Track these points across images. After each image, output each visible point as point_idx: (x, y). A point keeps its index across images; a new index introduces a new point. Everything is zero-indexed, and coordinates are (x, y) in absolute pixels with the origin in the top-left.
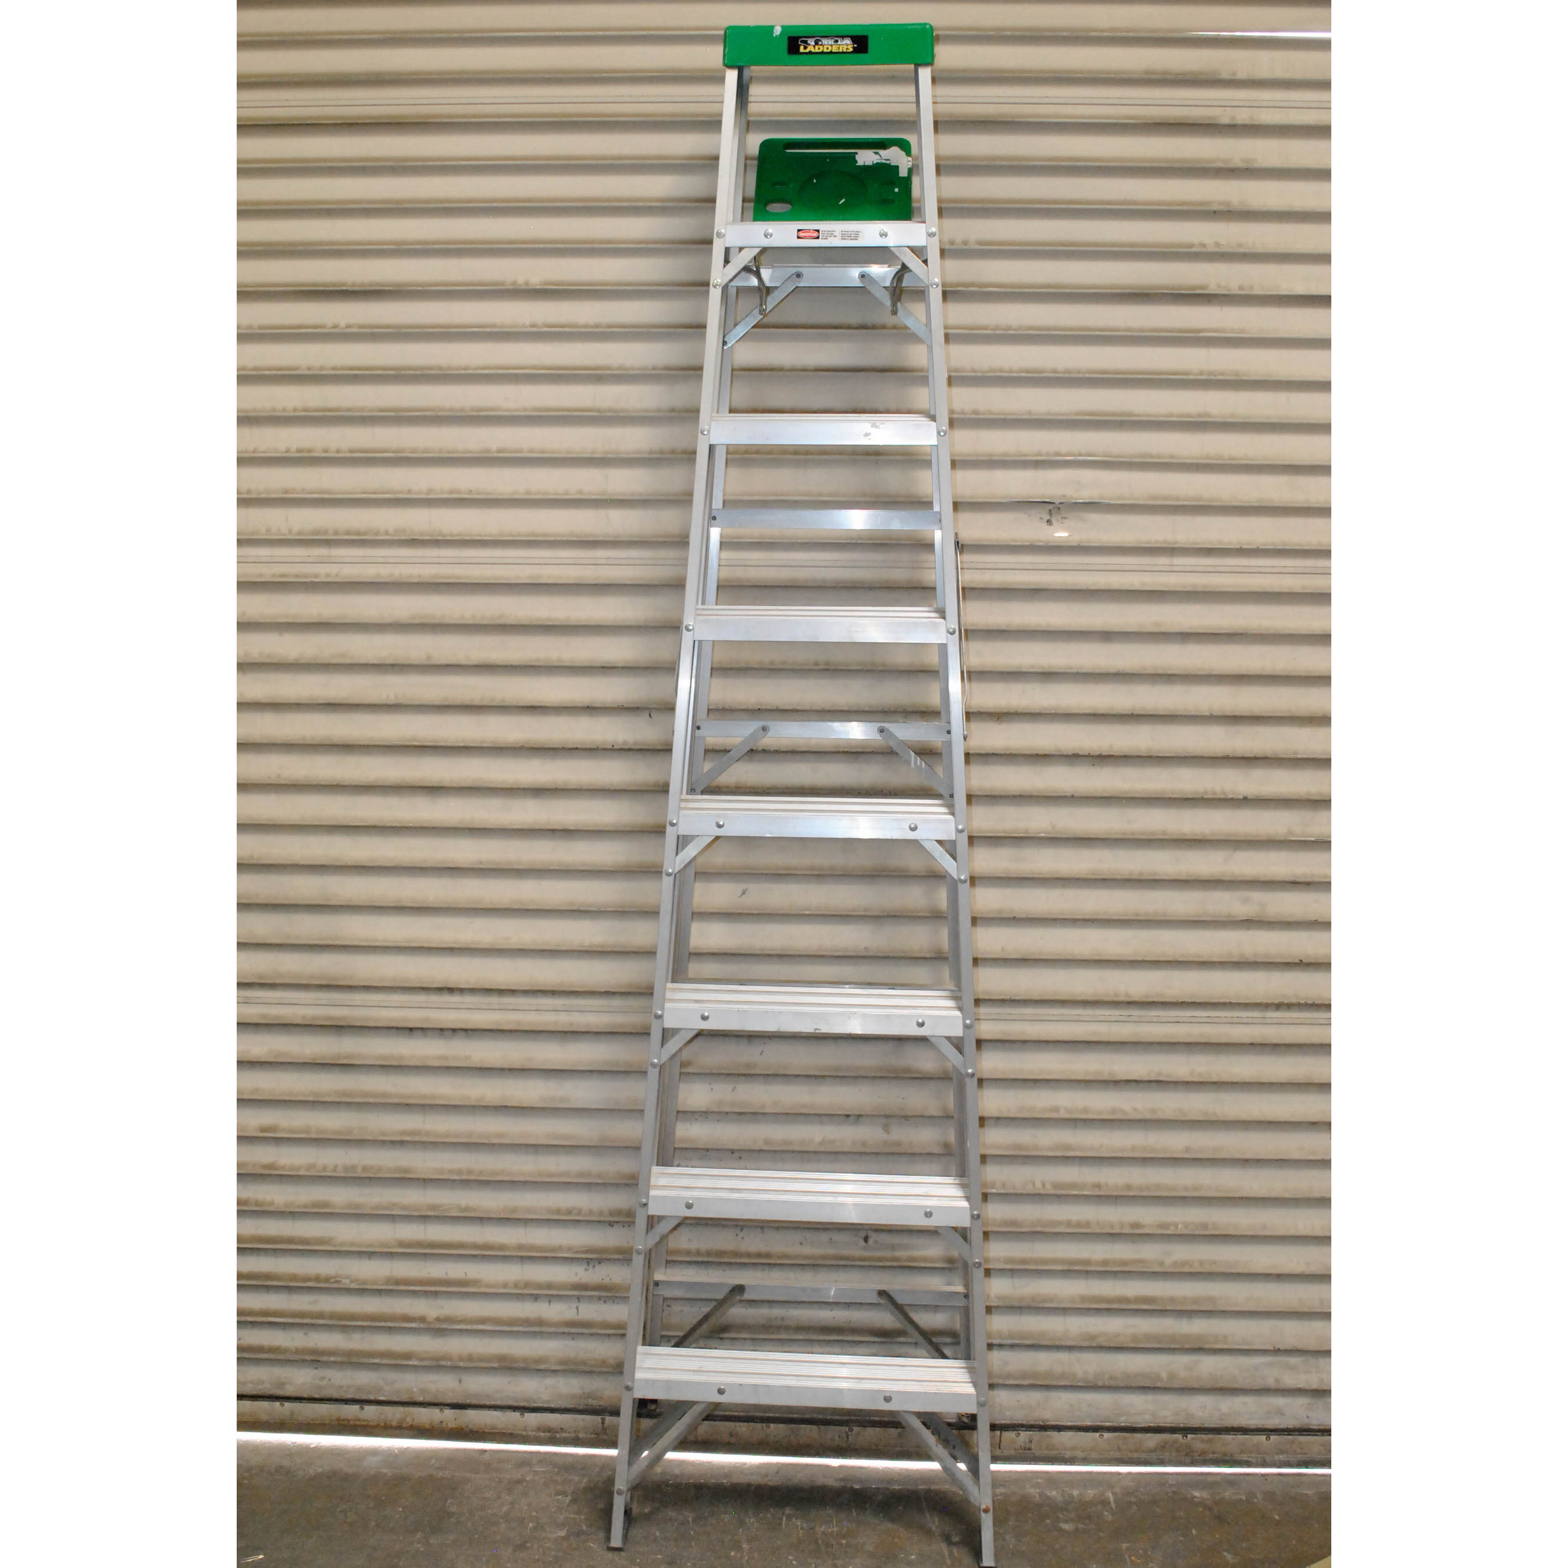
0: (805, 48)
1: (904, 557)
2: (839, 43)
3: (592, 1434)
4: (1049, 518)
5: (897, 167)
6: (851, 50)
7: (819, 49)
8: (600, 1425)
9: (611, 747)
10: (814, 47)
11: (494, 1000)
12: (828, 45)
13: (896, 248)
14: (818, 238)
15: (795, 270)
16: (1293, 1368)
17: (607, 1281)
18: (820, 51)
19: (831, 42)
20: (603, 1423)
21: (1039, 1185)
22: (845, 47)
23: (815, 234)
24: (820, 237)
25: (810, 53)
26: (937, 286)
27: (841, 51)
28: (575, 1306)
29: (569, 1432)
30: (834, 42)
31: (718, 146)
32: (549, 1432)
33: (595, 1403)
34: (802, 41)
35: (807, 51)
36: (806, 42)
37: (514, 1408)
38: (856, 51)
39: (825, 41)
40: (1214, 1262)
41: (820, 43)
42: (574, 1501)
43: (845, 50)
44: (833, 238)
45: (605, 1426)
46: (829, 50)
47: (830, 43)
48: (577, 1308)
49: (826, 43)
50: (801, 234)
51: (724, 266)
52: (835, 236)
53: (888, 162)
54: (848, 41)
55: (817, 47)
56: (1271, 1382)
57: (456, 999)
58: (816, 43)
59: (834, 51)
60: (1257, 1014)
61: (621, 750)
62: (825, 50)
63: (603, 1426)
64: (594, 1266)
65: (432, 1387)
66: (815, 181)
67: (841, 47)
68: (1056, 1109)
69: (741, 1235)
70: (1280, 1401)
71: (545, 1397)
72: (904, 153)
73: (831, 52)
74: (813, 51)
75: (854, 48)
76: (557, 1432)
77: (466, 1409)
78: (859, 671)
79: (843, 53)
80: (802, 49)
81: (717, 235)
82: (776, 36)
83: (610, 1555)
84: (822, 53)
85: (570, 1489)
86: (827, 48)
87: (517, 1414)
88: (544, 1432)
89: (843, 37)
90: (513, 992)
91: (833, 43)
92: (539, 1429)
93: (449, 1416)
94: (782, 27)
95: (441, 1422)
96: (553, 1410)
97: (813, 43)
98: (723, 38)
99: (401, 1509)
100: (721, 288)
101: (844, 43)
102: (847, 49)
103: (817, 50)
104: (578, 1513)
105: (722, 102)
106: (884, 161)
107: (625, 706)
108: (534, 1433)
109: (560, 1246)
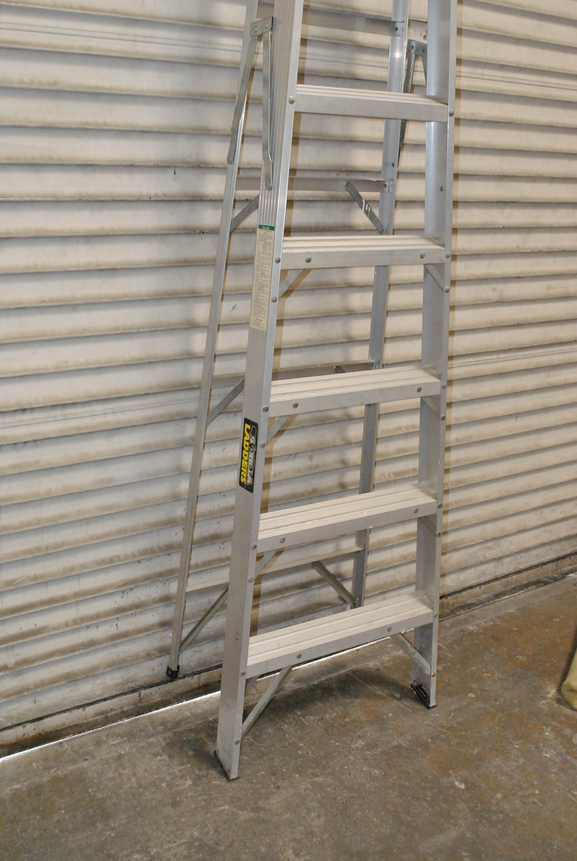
1: (343, 54)
3: (132, 705)
4: (425, 34)
8: (138, 698)
9: (148, 199)
11: (57, 413)
16: (490, 548)
17: (136, 600)
20: (140, 696)
21: (387, 476)
28: (115, 624)
29: (117, 710)
32: (103, 714)
33: (133, 685)
37: (78, 707)
40: (461, 501)
42: (171, 757)
45: (142, 697)
48: (117, 625)
56: (482, 559)
57: (27, 417)
60: (495, 357)
61: (156, 201)
63: (140, 698)
64: (127, 593)
65: (14, 713)
68: (399, 428)
69: (223, 546)
70: (483, 567)
71: (98, 693)
76: (109, 712)
77: (43, 719)
78: (314, 139)
83: (234, 784)
85: (158, 749)
87: (80, 710)
88: (99, 716)
90: (74, 404)
92: (96, 715)
93: (31, 730)
95: (24, 735)
96: (105, 700)
99: (63, 811)
104: (182, 764)
107: (160, 164)
108: (92, 719)
109: (104, 586)
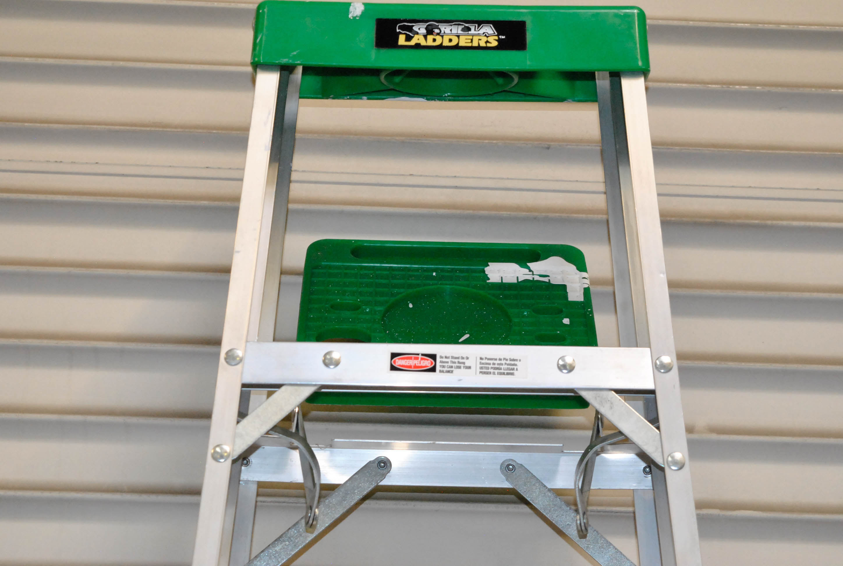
0: (409, 38)
2: (472, 32)
5: (564, 287)
6: (495, 44)
7: (434, 40)
10: (425, 37)
12: (451, 34)
13: (591, 393)
14: (433, 369)
15: (373, 454)
18: (437, 43)
19: (457, 30)
22: (484, 39)
23: (428, 363)
24: (438, 368)
25: (418, 46)
26: (680, 468)
27: (475, 44)
30: (463, 30)
31: (230, 252)
34: (402, 28)
35: (412, 43)
36: (410, 29)
38: (502, 46)
39: (445, 29)
41: (437, 31)
43: (483, 44)
44: (463, 370)
46: (454, 43)
47: (454, 31)
49: (448, 31)
50: (399, 362)
51: (238, 422)
52: (469, 368)
53: (546, 279)
54: (489, 30)
55: (430, 38)
58: (430, 31)
59: (461, 44)
62: (446, 43)
66: (411, 306)
67: (476, 39)
72: (572, 268)
73: (457, 47)
74: (423, 43)
75: (499, 41)
79: (479, 48)
80: (402, 40)
81: (226, 359)
82: (354, 18)
84: (441, 47)
86: (450, 40)
89: (480, 23)
91: (460, 32)
94: (365, 4)
97: (423, 31)
98: (253, 15)
100: (229, 462)
101: (481, 32)
102: (487, 42)
103: (430, 42)
105: (242, 180)
106: (537, 278)
